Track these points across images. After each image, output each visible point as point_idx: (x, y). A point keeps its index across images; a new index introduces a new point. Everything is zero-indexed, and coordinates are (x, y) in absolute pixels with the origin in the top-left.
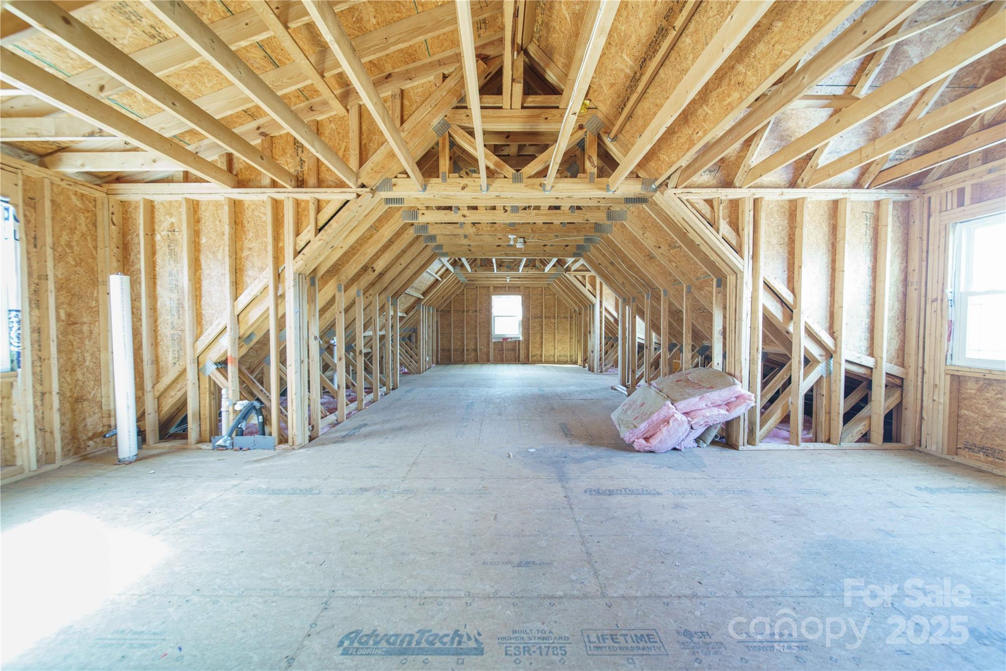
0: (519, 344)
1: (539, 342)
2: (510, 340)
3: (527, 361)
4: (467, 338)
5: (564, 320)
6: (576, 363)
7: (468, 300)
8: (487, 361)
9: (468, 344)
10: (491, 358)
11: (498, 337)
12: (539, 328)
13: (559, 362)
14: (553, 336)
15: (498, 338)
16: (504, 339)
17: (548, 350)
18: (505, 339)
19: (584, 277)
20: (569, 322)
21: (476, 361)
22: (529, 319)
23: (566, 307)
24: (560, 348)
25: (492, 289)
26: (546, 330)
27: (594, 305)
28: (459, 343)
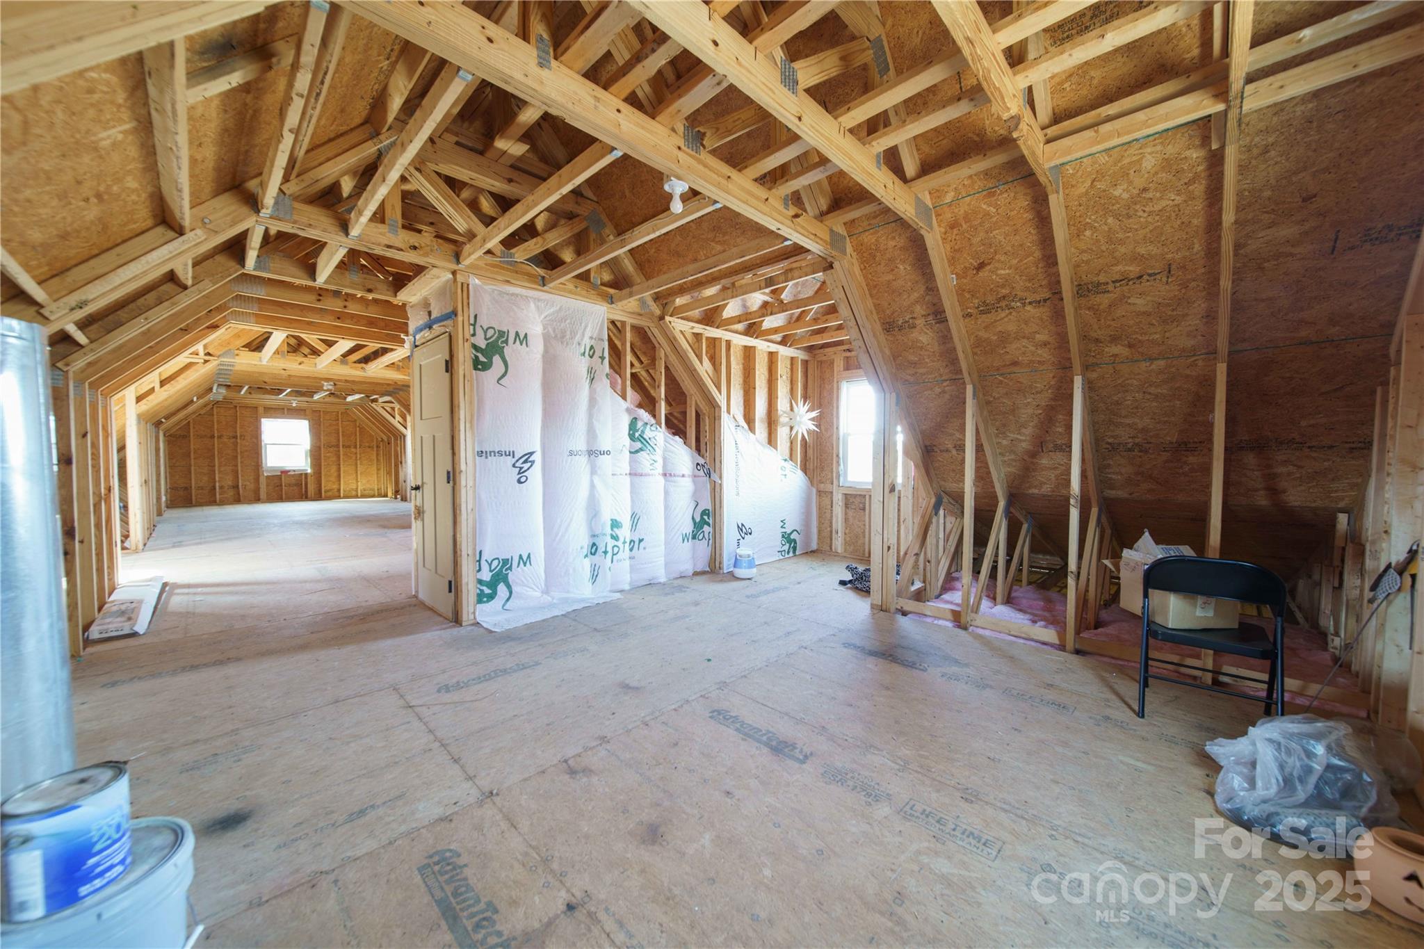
0: (306, 478)
1: (335, 474)
2: (292, 473)
3: (319, 497)
4: (220, 472)
5: (369, 450)
6: (386, 496)
8: (257, 499)
9: (223, 479)
10: (263, 494)
11: (273, 469)
12: (334, 459)
13: (363, 496)
14: (353, 467)
15: (273, 471)
16: (282, 472)
17: (346, 484)
18: (285, 472)
20: (375, 453)
21: (238, 500)
22: (320, 448)
23: (371, 436)
24: (364, 481)
25: (261, 410)
26: (344, 461)
27: (404, 436)
28: (205, 478)
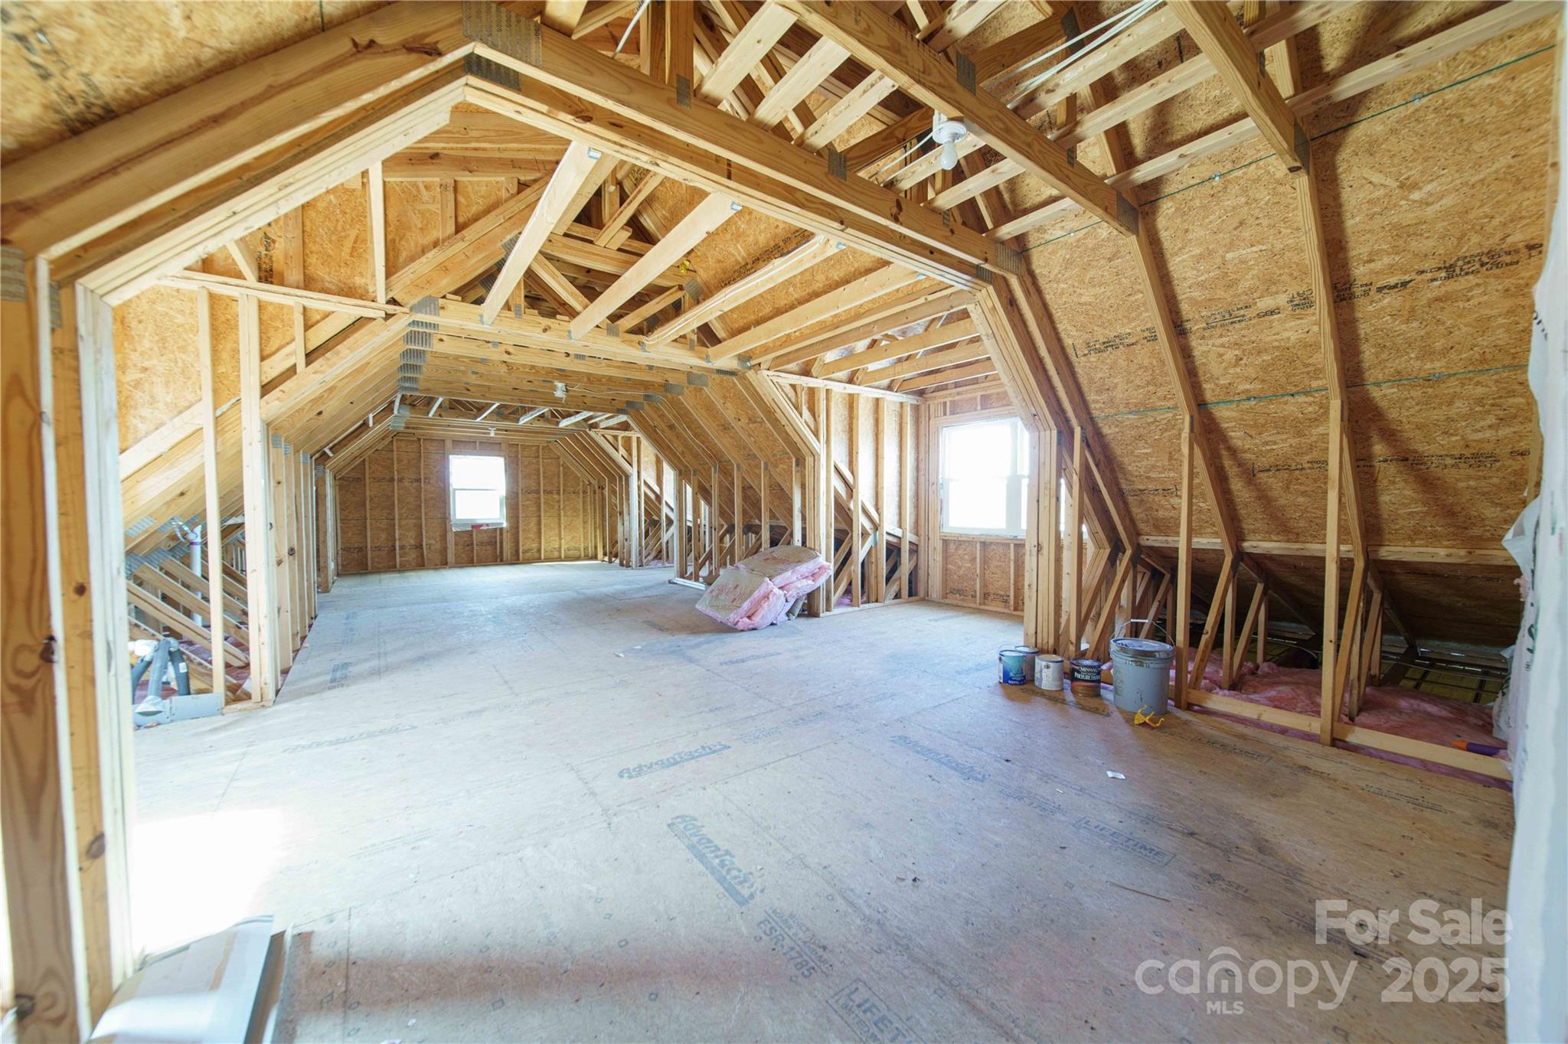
0: (501, 534)
1: (535, 529)
2: (485, 528)
3: (516, 560)
4: (400, 526)
5: (573, 496)
6: (595, 557)
7: (400, 461)
8: (444, 564)
9: (403, 537)
10: (451, 558)
11: (463, 523)
12: (534, 508)
13: (568, 558)
14: (556, 520)
15: (464, 525)
16: (473, 527)
17: (549, 542)
18: (476, 527)
19: (615, 437)
20: (581, 500)
21: (421, 565)
22: (517, 494)
23: (576, 477)
24: (568, 538)
25: (449, 444)
26: (546, 511)
27: (627, 477)
28: (384, 536)
